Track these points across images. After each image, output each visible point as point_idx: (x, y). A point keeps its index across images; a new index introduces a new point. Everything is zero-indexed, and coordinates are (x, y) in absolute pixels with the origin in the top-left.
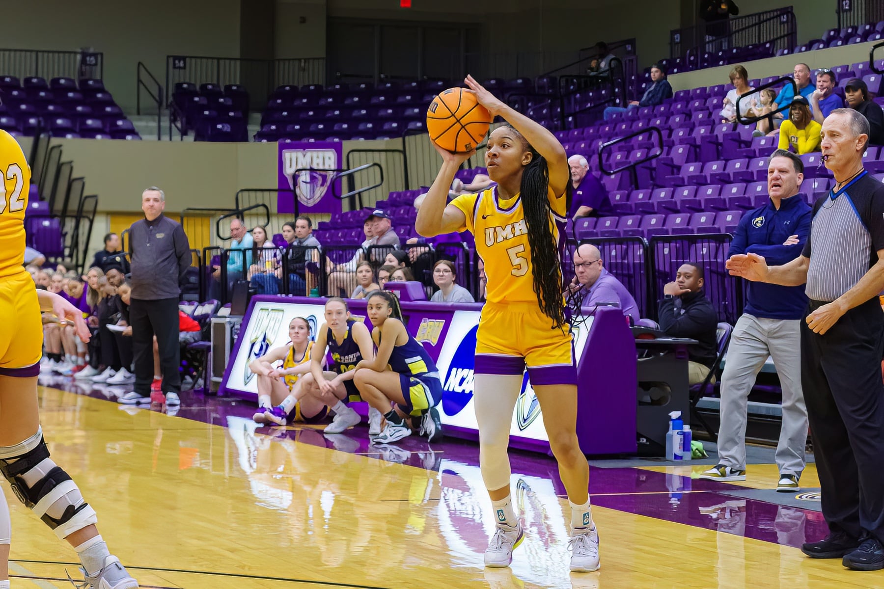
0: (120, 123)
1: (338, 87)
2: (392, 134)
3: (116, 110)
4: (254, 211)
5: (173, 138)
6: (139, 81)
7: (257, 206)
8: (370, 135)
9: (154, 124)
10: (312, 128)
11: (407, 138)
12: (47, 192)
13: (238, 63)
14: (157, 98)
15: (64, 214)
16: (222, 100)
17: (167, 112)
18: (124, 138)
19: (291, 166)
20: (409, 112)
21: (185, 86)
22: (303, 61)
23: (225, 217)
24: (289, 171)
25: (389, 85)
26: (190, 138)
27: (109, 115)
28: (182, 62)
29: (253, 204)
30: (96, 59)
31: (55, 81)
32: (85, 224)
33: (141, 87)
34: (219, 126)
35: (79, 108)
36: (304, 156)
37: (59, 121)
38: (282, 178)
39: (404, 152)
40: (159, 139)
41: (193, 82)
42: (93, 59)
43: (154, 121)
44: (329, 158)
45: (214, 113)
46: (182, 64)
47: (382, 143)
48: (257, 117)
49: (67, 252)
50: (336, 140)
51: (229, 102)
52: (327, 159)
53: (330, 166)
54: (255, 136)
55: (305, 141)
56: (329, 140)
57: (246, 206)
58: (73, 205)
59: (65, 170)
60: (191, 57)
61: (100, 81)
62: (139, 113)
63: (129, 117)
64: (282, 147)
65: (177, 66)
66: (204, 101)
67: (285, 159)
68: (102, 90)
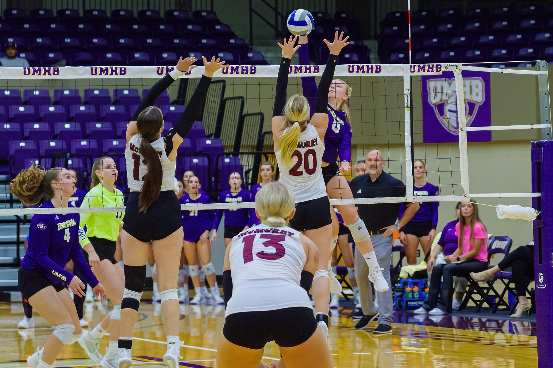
0: (250, 54)
1: (451, 12)
3: (240, 42)
6: (251, 10)
16: (337, 28)
19: (436, 95)
24: (433, 100)
25: (505, 9)
31: (169, 13)
33: (254, 15)
34: (347, 56)
35: (204, 41)
38: (427, 108)
44: (477, 86)
52: (474, 88)
53: (477, 94)
61: (211, 12)
68: (218, 22)
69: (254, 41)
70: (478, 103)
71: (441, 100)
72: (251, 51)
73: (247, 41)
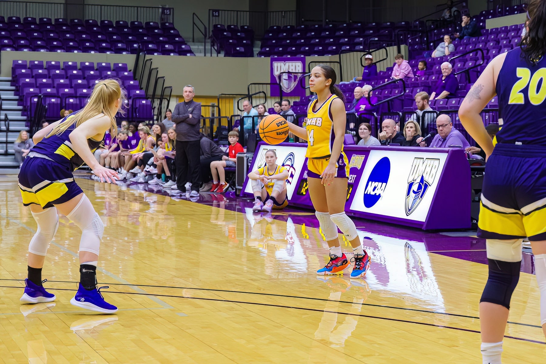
0: (183, 47)
1: (303, 26)
2: (333, 53)
4: (257, 95)
5: (212, 55)
6: (194, 23)
7: (260, 92)
8: (321, 53)
9: (202, 47)
10: (289, 50)
11: (341, 55)
12: (144, 85)
13: (248, 13)
14: (204, 33)
15: (153, 97)
16: (239, 34)
17: (209, 40)
18: (186, 55)
19: (277, 71)
20: (342, 41)
21: (219, 26)
22: (283, 12)
23: (242, 99)
24: (276, 73)
25: (331, 26)
26: (222, 55)
27: (177, 42)
28: (217, 13)
29: (257, 91)
30: (170, 11)
31: (148, 23)
32: (165, 102)
34: (238, 49)
36: (285, 65)
37: (150, 46)
38: (272, 77)
39: (340, 63)
40: (205, 56)
41: (223, 24)
42: (168, 11)
43: (202, 45)
44: (299, 66)
45: (235, 41)
46: (217, 15)
47: (327, 58)
48: (259, 43)
49: (155, 118)
50: (302, 56)
51: (243, 36)
52: (297, 67)
53: (299, 71)
54: (257, 54)
55: (285, 56)
56: (298, 56)
57: (254, 93)
58: (159, 92)
59: (154, 73)
60: (222, 10)
62: (193, 41)
63: (189, 44)
64: (273, 60)
65: (214, 15)
66: (230, 35)
67: (274, 67)
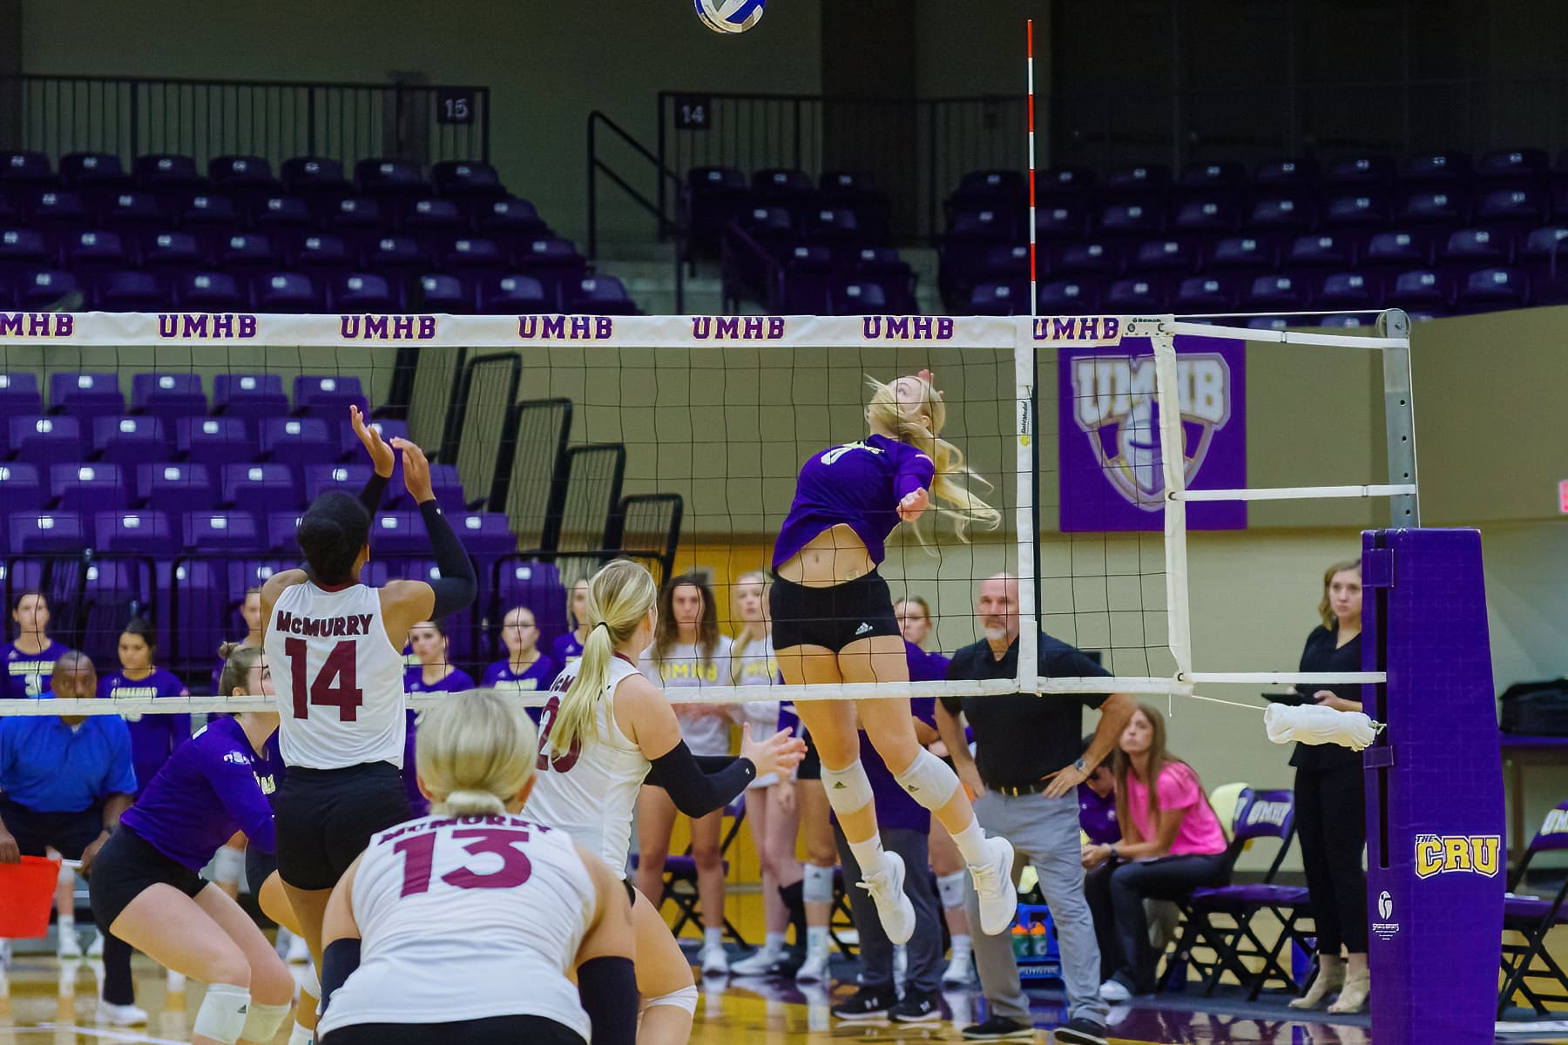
0: (589, 286)
1: (1139, 173)
6: (593, 162)
13: (818, 108)
19: (1096, 398)
20: (1381, 245)
21: (715, 176)
24: (1089, 414)
25: (1288, 168)
27: (546, 260)
28: (699, 109)
30: (470, 105)
33: (600, 175)
34: (855, 291)
36: (1134, 371)
37: (430, 284)
38: (1071, 435)
41: (732, 164)
42: (461, 104)
44: (1209, 378)
45: (824, 254)
46: (699, 117)
51: (850, 222)
52: (1199, 382)
53: (1209, 399)
59: (539, 423)
60: (722, 96)
61: (484, 166)
65: (687, 120)
66: (783, 220)
67: (1079, 382)
68: (502, 195)
69: (602, 247)
70: (1211, 423)
71: (1110, 415)
72: (590, 273)
73: (581, 249)
